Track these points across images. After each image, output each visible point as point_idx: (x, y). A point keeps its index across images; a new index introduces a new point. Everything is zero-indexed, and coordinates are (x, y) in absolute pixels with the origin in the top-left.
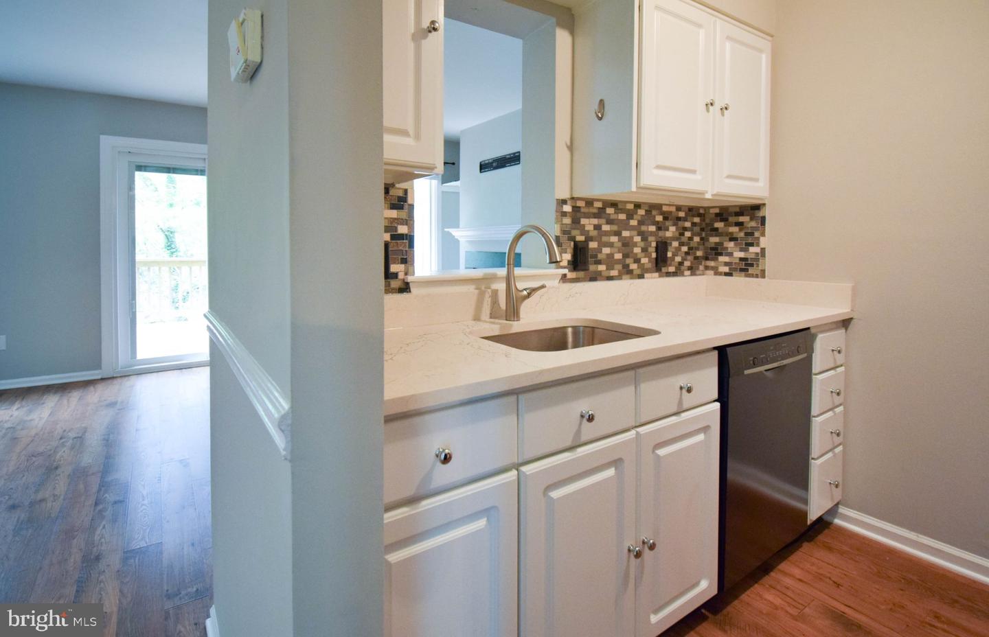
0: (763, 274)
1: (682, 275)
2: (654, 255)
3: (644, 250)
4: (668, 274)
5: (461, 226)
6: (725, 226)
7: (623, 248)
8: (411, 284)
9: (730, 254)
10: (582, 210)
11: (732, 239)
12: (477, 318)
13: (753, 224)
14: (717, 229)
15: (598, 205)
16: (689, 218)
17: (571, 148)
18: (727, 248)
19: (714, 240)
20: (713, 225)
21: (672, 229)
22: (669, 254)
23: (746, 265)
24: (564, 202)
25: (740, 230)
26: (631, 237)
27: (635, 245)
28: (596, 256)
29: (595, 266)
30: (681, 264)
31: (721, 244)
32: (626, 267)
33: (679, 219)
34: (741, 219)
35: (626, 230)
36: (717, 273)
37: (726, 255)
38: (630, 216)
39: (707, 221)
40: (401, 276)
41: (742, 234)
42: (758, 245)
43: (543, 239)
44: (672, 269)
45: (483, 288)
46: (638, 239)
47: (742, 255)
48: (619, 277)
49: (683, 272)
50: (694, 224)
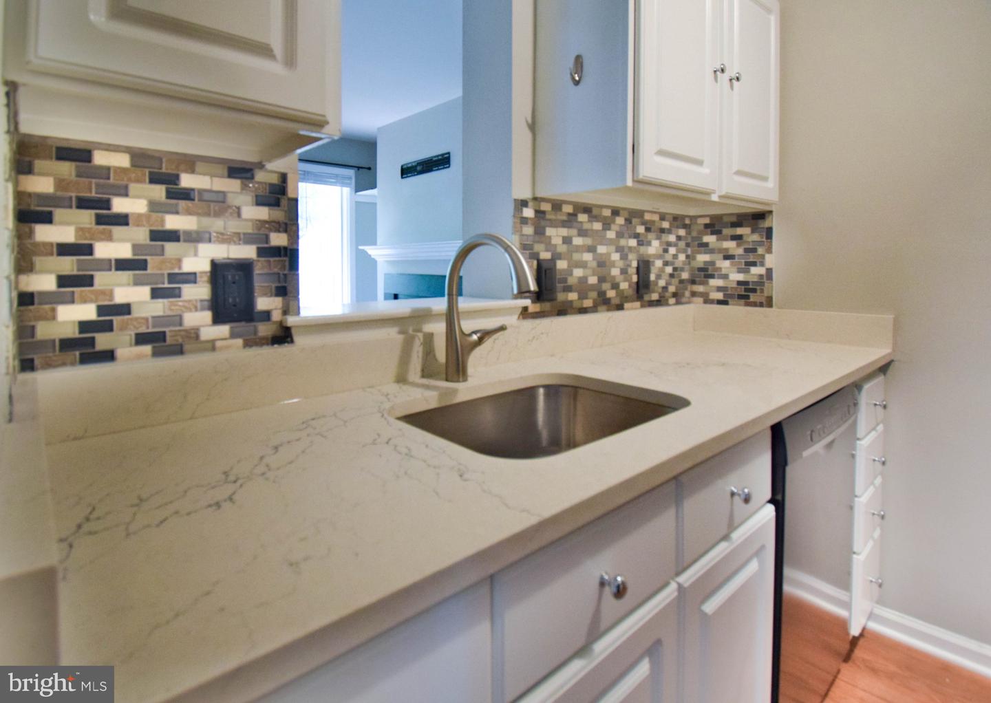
0: (769, 303)
1: (667, 304)
2: (635, 278)
3: (624, 271)
4: (652, 304)
5: (378, 242)
6: (718, 240)
7: (599, 269)
8: (293, 331)
9: (725, 277)
10: (548, 216)
11: (727, 257)
12: (401, 379)
13: (755, 237)
14: (706, 245)
15: (568, 209)
16: (674, 230)
17: (533, 127)
18: (720, 269)
19: (702, 258)
20: (701, 238)
21: (656, 243)
22: (652, 277)
23: (746, 290)
24: (524, 203)
25: (738, 245)
26: (609, 254)
27: (613, 264)
28: (565, 280)
29: (565, 293)
30: (665, 288)
31: (712, 263)
32: (602, 294)
33: (662, 231)
34: (739, 231)
35: (602, 244)
36: (707, 301)
37: (719, 278)
38: (607, 225)
39: (694, 234)
40: (276, 316)
41: (740, 251)
42: (762, 264)
43: (507, 255)
44: (655, 296)
45: (411, 331)
46: (616, 257)
47: (741, 277)
48: (593, 309)
49: (667, 300)
50: (679, 238)
